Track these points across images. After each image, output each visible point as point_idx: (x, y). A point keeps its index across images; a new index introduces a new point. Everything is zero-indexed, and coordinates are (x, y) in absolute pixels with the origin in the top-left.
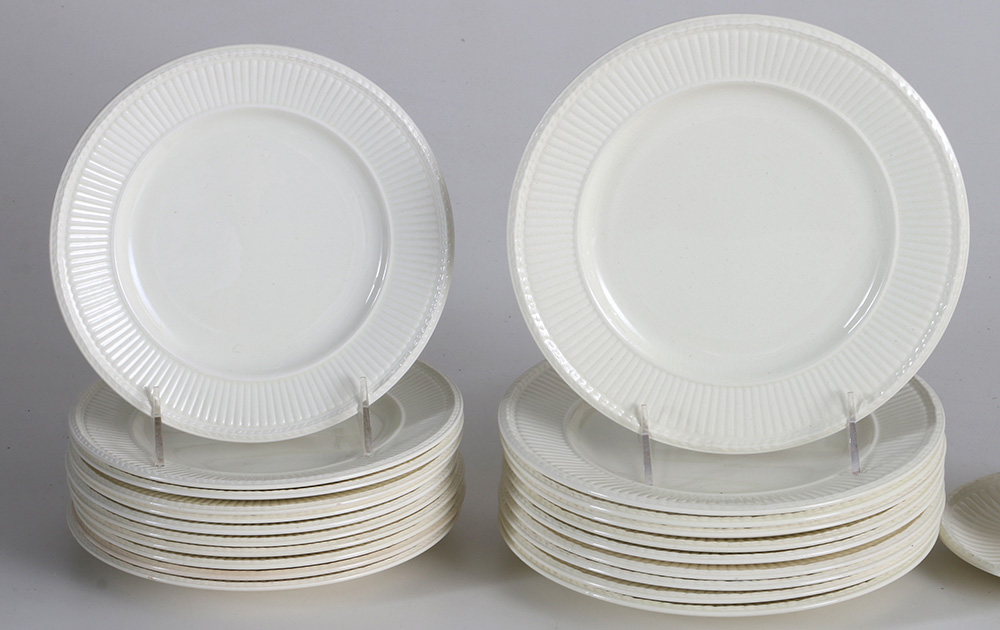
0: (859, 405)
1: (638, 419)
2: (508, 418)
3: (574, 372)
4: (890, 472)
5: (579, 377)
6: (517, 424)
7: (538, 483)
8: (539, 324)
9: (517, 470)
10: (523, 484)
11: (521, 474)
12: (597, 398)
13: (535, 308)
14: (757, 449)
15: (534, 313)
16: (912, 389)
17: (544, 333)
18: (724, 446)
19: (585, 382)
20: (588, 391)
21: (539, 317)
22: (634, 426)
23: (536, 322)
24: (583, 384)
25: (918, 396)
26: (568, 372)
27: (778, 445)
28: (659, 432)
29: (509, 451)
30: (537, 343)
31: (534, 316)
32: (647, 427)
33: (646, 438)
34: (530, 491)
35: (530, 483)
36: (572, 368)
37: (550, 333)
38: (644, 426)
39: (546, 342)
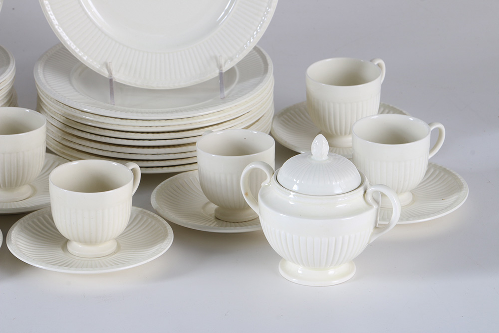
0: (225, 63)
1: (108, 70)
2: (39, 71)
3: (72, 44)
4: (240, 97)
5: (75, 46)
6: (44, 74)
7: (53, 104)
8: (52, 17)
9: (43, 98)
10: (46, 106)
11: (45, 100)
12: (85, 58)
13: (50, 9)
14: (171, 87)
15: (50, 11)
16: (254, 52)
17: (55, 22)
18: (154, 85)
19: (78, 50)
20: (80, 55)
21: (52, 14)
22: (106, 74)
23: (50, 16)
24: (77, 51)
25: (258, 55)
26: (69, 44)
27: (183, 84)
28: (119, 77)
29: (39, 88)
30: (52, 28)
31: (49, 13)
32: (112, 74)
33: (111, 80)
34: (50, 109)
35: (50, 105)
36: (71, 42)
37: (58, 22)
38: (110, 73)
39: (56, 27)
